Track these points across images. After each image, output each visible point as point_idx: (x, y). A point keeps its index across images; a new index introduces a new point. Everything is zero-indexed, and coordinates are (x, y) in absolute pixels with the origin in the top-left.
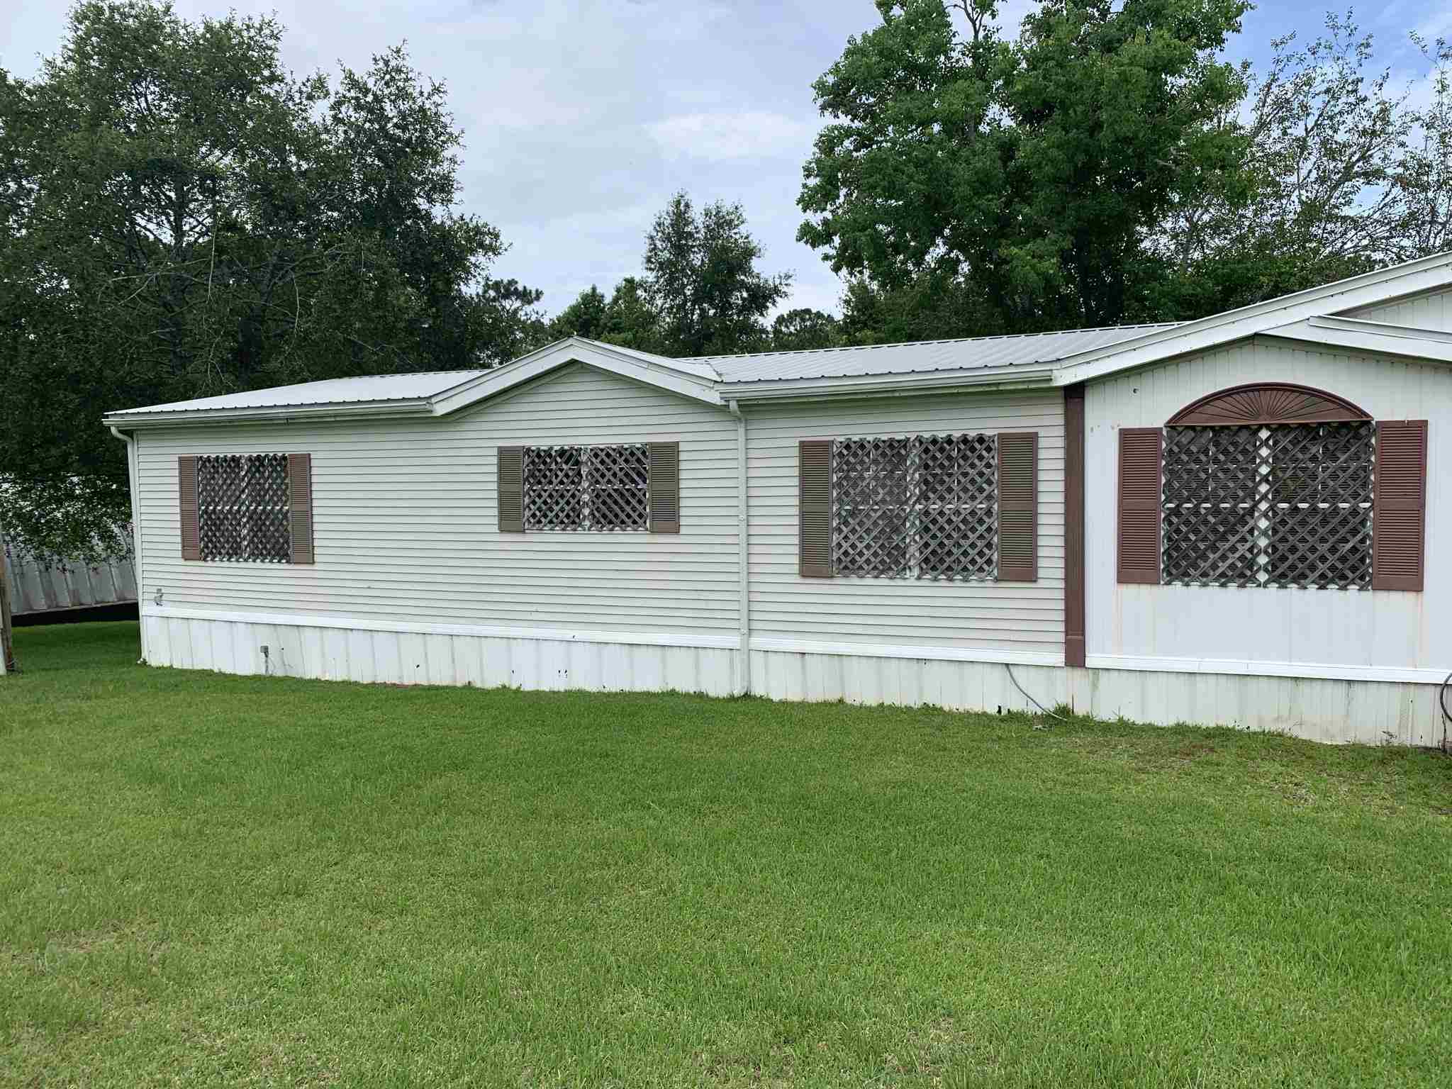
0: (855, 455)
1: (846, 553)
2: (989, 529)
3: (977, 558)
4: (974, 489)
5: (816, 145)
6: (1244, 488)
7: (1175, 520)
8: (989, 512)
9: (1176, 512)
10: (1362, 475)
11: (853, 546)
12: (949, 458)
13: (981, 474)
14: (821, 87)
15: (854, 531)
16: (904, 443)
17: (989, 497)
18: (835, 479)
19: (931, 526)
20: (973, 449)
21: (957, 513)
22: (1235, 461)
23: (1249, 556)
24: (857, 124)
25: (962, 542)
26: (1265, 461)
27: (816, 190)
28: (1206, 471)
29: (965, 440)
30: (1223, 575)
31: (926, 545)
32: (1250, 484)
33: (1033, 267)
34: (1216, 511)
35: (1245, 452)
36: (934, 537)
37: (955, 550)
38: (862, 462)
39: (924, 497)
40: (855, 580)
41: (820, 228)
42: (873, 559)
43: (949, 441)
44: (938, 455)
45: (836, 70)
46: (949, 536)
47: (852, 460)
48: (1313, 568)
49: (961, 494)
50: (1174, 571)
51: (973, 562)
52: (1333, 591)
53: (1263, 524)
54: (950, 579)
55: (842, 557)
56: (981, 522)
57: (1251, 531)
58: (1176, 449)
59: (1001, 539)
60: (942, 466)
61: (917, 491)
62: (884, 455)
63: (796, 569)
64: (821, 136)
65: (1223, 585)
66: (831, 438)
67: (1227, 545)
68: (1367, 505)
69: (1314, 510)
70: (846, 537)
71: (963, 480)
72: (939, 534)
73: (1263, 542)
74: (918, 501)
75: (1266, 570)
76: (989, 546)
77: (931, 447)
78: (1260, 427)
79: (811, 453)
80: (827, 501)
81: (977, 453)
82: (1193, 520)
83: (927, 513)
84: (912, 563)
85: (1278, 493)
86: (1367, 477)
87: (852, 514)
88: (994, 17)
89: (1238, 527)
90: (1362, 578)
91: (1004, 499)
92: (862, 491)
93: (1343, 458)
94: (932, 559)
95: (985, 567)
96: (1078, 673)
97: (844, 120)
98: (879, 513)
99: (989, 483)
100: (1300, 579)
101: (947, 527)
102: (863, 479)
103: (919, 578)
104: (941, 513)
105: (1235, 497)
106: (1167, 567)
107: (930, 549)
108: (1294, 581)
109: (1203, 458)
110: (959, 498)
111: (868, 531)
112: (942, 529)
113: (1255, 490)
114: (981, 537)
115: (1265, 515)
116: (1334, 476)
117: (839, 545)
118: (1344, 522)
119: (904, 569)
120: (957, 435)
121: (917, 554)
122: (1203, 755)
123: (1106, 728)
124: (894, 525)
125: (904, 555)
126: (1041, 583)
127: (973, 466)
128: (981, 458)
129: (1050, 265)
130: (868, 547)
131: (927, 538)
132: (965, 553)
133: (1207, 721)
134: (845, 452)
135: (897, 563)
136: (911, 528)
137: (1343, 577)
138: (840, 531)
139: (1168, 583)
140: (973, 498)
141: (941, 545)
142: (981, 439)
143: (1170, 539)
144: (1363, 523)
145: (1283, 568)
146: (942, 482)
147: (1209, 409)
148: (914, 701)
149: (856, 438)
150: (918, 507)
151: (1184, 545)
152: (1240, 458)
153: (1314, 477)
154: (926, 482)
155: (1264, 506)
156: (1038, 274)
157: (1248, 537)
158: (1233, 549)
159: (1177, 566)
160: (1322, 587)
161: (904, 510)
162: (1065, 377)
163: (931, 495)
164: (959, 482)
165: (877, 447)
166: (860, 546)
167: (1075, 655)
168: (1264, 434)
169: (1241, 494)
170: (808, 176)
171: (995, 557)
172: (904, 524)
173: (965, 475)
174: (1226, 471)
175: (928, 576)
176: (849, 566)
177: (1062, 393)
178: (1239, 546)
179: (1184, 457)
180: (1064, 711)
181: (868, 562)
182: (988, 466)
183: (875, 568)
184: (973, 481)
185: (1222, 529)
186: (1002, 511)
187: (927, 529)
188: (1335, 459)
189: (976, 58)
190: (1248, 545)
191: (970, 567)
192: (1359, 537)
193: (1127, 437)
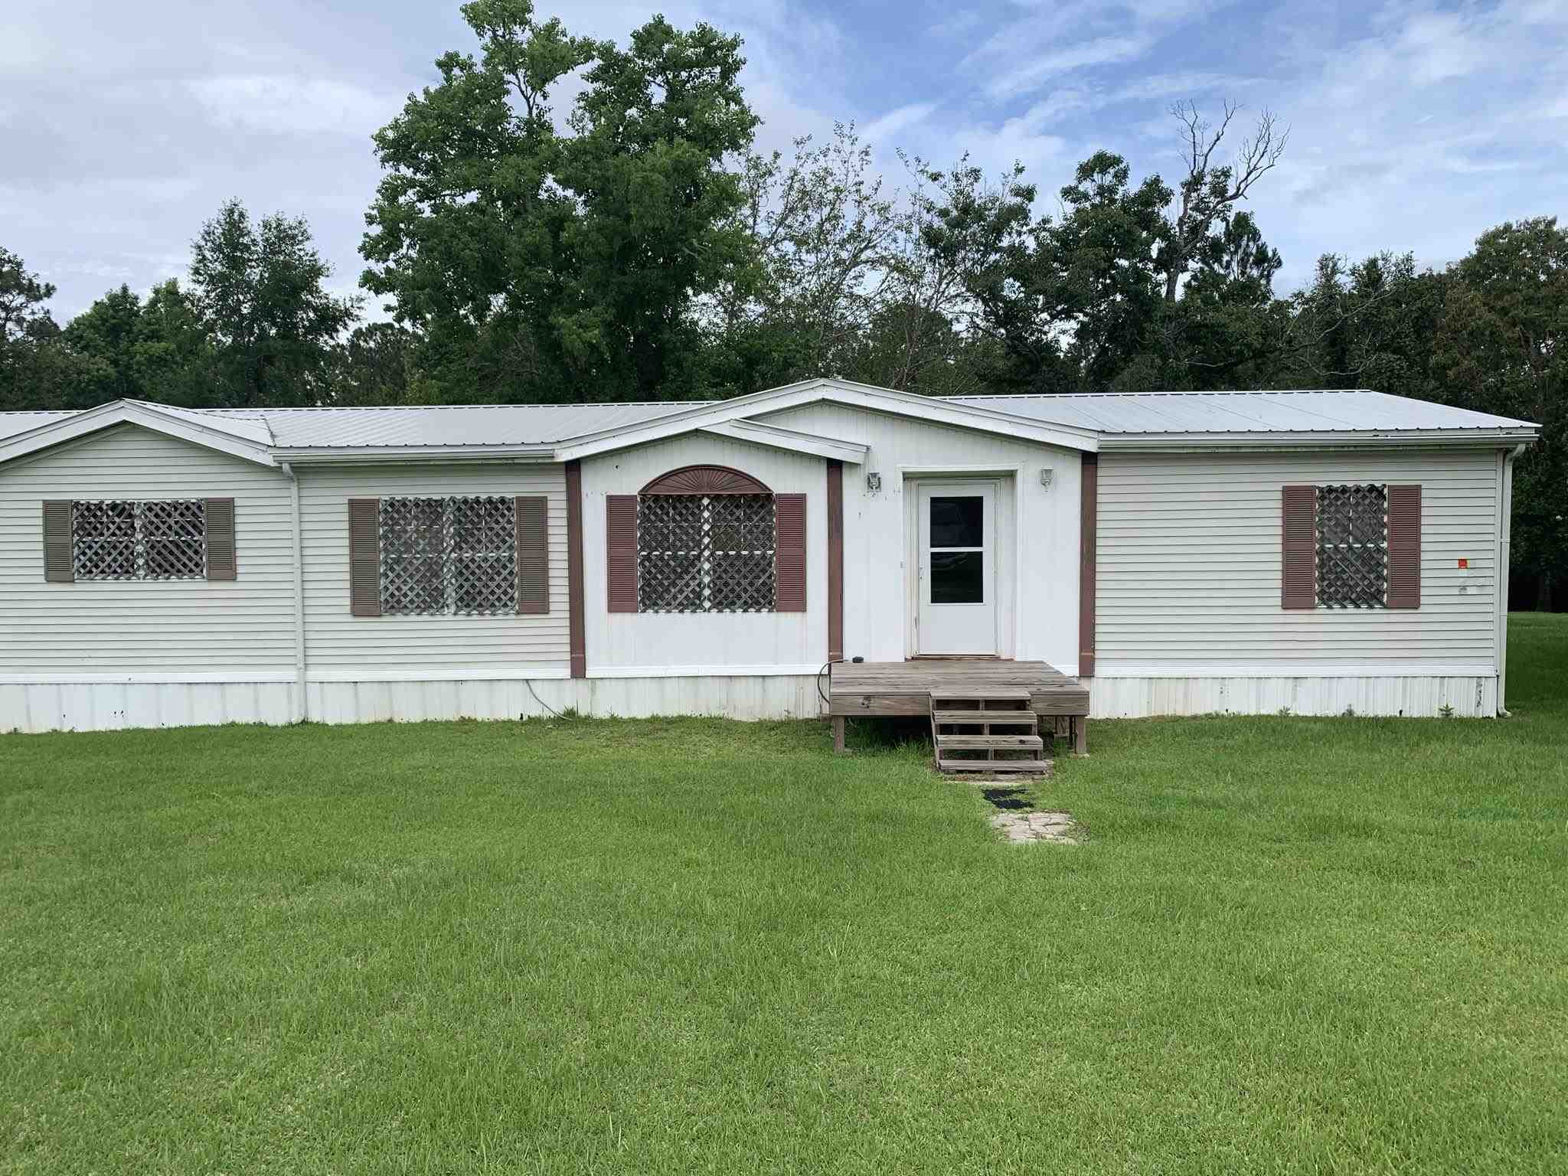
0: (398, 512)
1: (392, 595)
2: (511, 573)
3: (502, 596)
4: (500, 539)
5: (379, 191)
6: (693, 540)
7: (647, 564)
8: (511, 559)
9: (648, 558)
10: (768, 530)
11: (399, 589)
12: (478, 516)
13: (504, 529)
14: (381, 138)
15: (398, 576)
16: (440, 503)
17: (511, 547)
18: (381, 532)
19: (464, 571)
20: (497, 509)
21: (485, 560)
22: (686, 520)
23: (698, 589)
24: (419, 176)
25: (490, 583)
26: (707, 521)
27: (378, 239)
28: (667, 528)
29: (490, 501)
30: (680, 604)
31: (461, 586)
32: (698, 538)
33: (579, 336)
34: (674, 557)
35: (693, 514)
36: (467, 580)
37: (484, 591)
38: (405, 518)
39: (458, 547)
40: (400, 617)
41: (383, 276)
42: (416, 600)
43: (477, 501)
44: (469, 513)
45: (395, 126)
46: (479, 579)
47: (396, 516)
48: (739, 597)
49: (488, 545)
50: (648, 603)
51: (499, 599)
52: (752, 614)
53: (707, 566)
54: (481, 614)
55: (390, 599)
56: (505, 567)
57: (699, 572)
58: (647, 512)
59: (521, 580)
60: (472, 522)
61: (452, 542)
62: (423, 512)
63: (348, 609)
64: (384, 183)
65: (681, 611)
66: (377, 497)
67: (683, 582)
68: (771, 552)
69: (739, 556)
70: (392, 582)
71: (489, 533)
72: (471, 578)
73: (707, 580)
74: (453, 550)
75: (709, 600)
76: (511, 586)
77: (463, 507)
78: (703, 496)
79: (359, 510)
80: (375, 550)
81: (500, 512)
82: (660, 563)
83: (461, 560)
84: (449, 601)
85: (717, 543)
86: (771, 532)
87: (397, 561)
88: (545, 98)
89: (691, 569)
90: (770, 603)
91: (521, 548)
92: (405, 543)
93: (756, 519)
94: (465, 597)
95: (509, 603)
96: (581, 683)
97: (406, 172)
98: (420, 561)
99: (511, 536)
100: (731, 605)
101: (477, 571)
102: (406, 532)
103: (455, 614)
104: (473, 561)
105: (687, 546)
106: (643, 599)
107: (464, 590)
108: (727, 606)
109: (665, 518)
110: (487, 548)
111: (411, 576)
112: (473, 573)
113: (700, 541)
114: (505, 579)
115: (708, 560)
116: (750, 532)
117: (386, 589)
118: (757, 565)
119: (443, 607)
120: (483, 497)
121: (454, 594)
122: (661, 734)
123: (601, 723)
124: (434, 570)
125: (442, 595)
126: (552, 615)
127: (498, 523)
128: (503, 515)
129: (594, 335)
130: (411, 589)
131: (461, 580)
132: (493, 593)
133: (672, 712)
134: (390, 509)
135: (437, 602)
136: (448, 572)
137: (758, 603)
138: (387, 577)
139: (644, 611)
140: (498, 548)
141: (473, 586)
142: (503, 501)
143: (644, 578)
144: (769, 564)
145: (720, 597)
146: (473, 535)
147: (668, 482)
148: (453, 717)
149: (398, 498)
150: (453, 555)
151: (654, 582)
152: (690, 518)
153: (738, 532)
154: (460, 535)
155: (707, 553)
156: (583, 343)
157: (697, 576)
158: (687, 585)
159: (649, 598)
160: (745, 611)
161: (442, 558)
162: (565, 455)
163: (464, 546)
164: (486, 535)
165: (417, 505)
166: (405, 589)
167: (578, 670)
168: (706, 501)
169: (691, 544)
170: (370, 223)
171: (516, 595)
172: (442, 570)
173: (491, 529)
174: (681, 527)
175: (462, 612)
176: (395, 606)
177: (564, 467)
178: (691, 582)
179: (653, 518)
180: (571, 713)
181: (412, 602)
182: (509, 522)
183: (418, 607)
184: (498, 535)
185: (679, 570)
186: (521, 558)
187: (461, 573)
188: (750, 519)
189: (530, 132)
190: (697, 582)
191: (497, 604)
192: (767, 574)
193: (611, 500)
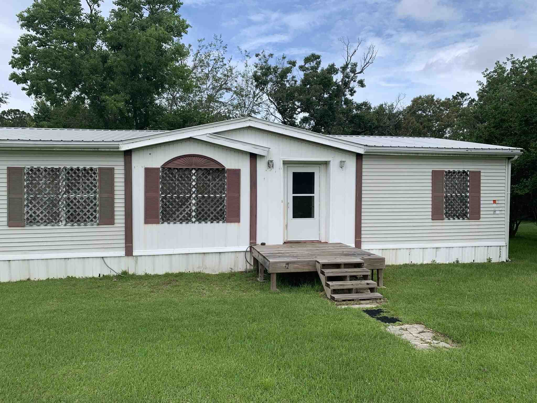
0: (35, 174)
1: (31, 216)
2: (95, 205)
3: (90, 216)
4: (88, 189)
5: (19, 41)
6: (187, 189)
7: (164, 200)
8: (95, 198)
9: (165, 198)
10: (223, 186)
11: (35, 213)
12: (78, 176)
13: (92, 183)
14: (21, 17)
15: (35, 206)
16: (58, 170)
17: (95, 192)
18: (25, 184)
19: (71, 204)
20: (88, 173)
21: (82, 198)
22: (184, 180)
23: (189, 212)
24: (38, 36)
25: (84, 210)
26: (194, 181)
27: (18, 60)
28: (175, 183)
29: (85, 169)
30: (181, 219)
31: (69, 211)
32: (190, 188)
33: (115, 105)
34: (178, 197)
35: (187, 177)
36: (72, 208)
37: (81, 213)
38: (39, 177)
39: (67, 192)
40: (35, 227)
41: (21, 76)
42: (44, 218)
43: (78, 169)
44: (73, 175)
45: (28, 11)
46: (78, 208)
47: (34, 176)
48: (209, 216)
49: (83, 191)
50: (164, 219)
51: (89, 218)
52: (215, 223)
53: (194, 202)
54: (79, 225)
55: (29, 218)
56: (92, 202)
57: (190, 204)
58: (165, 176)
59: (100, 209)
60: (75, 179)
61: (64, 189)
62: (49, 174)
63: (6, 223)
64: (21, 37)
65: (181, 223)
66: (24, 166)
67: (182, 209)
68: (224, 195)
69: (209, 197)
70: (31, 209)
71: (84, 185)
72: (74, 207)
73: (194, 208)
74: (65, 193)
75: (195, 217)
76: (95, 211)
77: (70, 172)
78: (192, 169)
79: (13, 172)
80: (22, 193)
81: (89, 175)
82: (171, 200)
83: (69, 198)
84: (62, 219)
85: (198, 192)
86: (224, 186)
87: (34, 199)
88: (99, 6)
89: (186, 203)
90: (223, 219)
91: (100, 193)
92: (39, 189)
93: (217, 180)
94: (71, 217)
95: (94, 220)
96: (130, 258)
97: (33, 33)
98: (47, 198)
99: (95, 186)
100: (205, 220)
101: (77, 204)
102: (39, 184)
103: (65, 225)
104: (75, 198)
105: (184, 192)
106: (162, 217)
107: (70, 213)
108: (204, 220)
109: (174, 179)
110: (83, 192)
111: (42, 206)
112: (75, 205)
113: (191, 190)
114: (92, 208)
115: (194, 199)
116: (215, 186)
117: (28, 212)
118: (218, 201)
119: (59, 222)
120: (81, 167)
121: (65, 215)
122: (174, 283)
123: (140, 277)
124: (54, 203)
125: (58, 216)
126: (116, 225)
127: (88, 180)
128: (91, 176)
129: (121, 105)
130: (42, 213)
131: (68, 208)
132: (85, 214)
133: (176, 271)
134: (30, 172)
135: (55, 219)
136: (62, 205)
137: (218, 219)
138: (28, 206)
139: (163, 223)
140: (88, 192)
141: (75, 211)
142: (91, 169)
143: (163, 207)
144: (223, 201)
145: (200, 216)
146: (75, 186)
147: (176, 162)
148: (63, 276)
149: (35, 167)
150: (65, 196)
151: (168, 209)
152: (186, 179)
153: (209, 186)
154: (68, 186)
155: (194, 196)
156: (117, 108)
157: (189, 206)
158: (184, 210)
159: (165, 217)
160: (212, 222)
161: (59, 197)
162: (124, 147)
163: (70, 191)
164: (82, 186)
165: (45, 170)
166: (38, 213)
167: (129, 251)
168: (194, 171)
169: (187, 191)
170: (15, 53)
171: (98, 216)
172: (58, 203)
173: (85, 183)
174: (182, 184)
175: (69, 224)
176: (32, 221)
177: (123, 153)
178: (186, 209)
179: (168, 179)
180: (125, 273)
181: (42, 219)
182: (95, 180)
183: (45, 221)
184: (88, 186)
185: (180, 203)
186: (100, 197)
187: (69, 205)
188: (215, 180)
189: (91, 20)
190: (189, 209)
191: (87, 220)
192: (222, 206)
193: (147, 171)
